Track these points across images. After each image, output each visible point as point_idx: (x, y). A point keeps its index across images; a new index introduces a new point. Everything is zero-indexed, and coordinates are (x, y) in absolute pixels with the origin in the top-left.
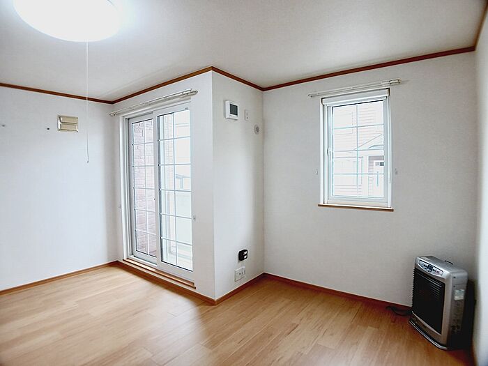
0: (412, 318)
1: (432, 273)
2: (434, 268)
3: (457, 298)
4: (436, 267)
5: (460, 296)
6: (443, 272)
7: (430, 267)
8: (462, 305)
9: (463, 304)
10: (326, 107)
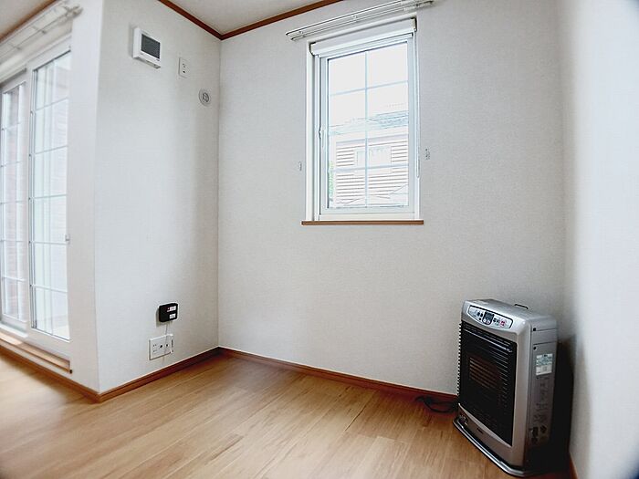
0: (459, 418)
1: (493, 325)
2: (496, 316)
3: (539, 371)
4: (500, 313)
5: (545, 367)
6: (513, 323)
7: (489, 316)
8: (550, 385)
9: (552, 382)
10: (317, 59)
